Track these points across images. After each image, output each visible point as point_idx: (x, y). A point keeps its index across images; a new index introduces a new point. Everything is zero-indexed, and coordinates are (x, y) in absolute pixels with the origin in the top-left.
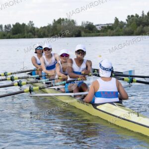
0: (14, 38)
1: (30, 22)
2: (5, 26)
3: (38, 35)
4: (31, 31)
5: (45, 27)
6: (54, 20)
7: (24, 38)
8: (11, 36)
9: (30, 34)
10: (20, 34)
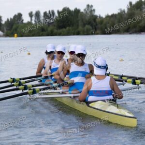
0: (60, 34)
1: (88, 6)
2: (45, 13)
3: (101, 29)
4: (89, 23)
5: (113, 16)
6: (131, 3)
7: (78, 34)
8: (55, 31)
9: (87, 26)
10: (70, 28)
